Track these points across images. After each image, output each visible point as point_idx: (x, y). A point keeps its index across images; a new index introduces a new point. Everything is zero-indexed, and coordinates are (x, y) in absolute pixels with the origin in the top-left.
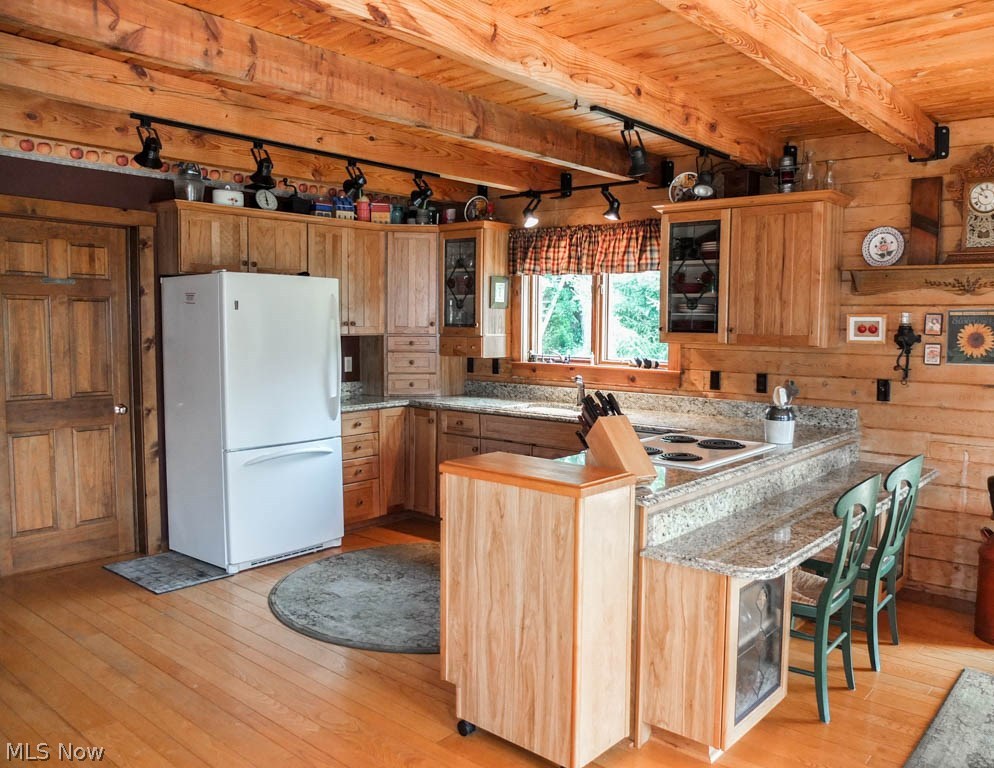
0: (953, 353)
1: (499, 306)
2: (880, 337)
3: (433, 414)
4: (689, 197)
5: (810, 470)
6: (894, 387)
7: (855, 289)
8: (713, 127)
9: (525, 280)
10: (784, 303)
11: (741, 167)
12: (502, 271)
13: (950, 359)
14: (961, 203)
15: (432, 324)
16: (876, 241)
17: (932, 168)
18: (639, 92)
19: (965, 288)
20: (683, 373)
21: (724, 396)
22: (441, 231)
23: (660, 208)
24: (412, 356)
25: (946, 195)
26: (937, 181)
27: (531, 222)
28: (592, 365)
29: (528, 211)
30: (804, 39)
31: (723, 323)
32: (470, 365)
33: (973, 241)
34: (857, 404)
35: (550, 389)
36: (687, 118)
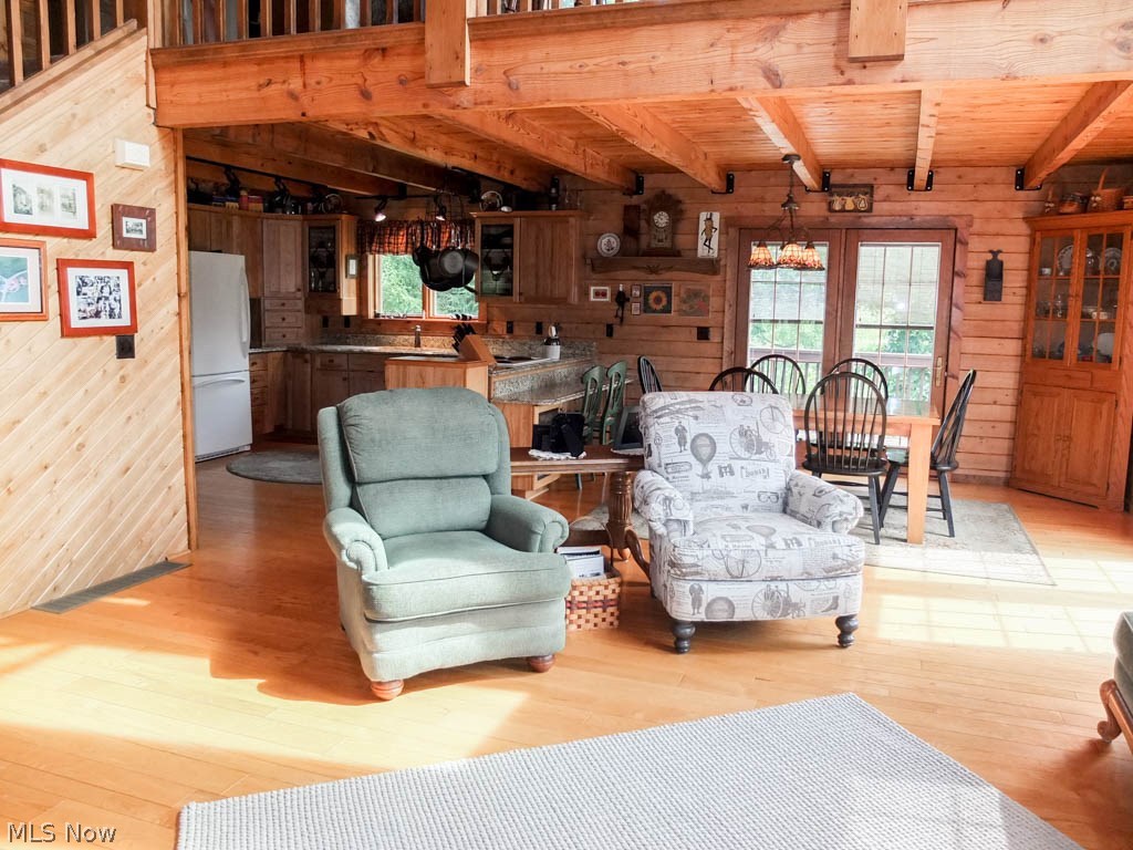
0: (646, 308)
1: (352, 276)
2: (608, 299)
3: (308, 356)
4: (493, 207)
5: (570, 374)
6: (616, 328)
7: (593, 269)
8: (512, 172)
9: (370, 258)
10: (553, 278)
11: (526, 192)
12: (353, 252)
13: (645, 311)
14: (650, 221)
15: (299, 290)
16: (605, 241)
17: (635, 200)
18: (476, 157)
19: (653, 271)
20: (488, 323)
21: (516, 337)
22: (304, 220)
23: (474, 214)
24: (285, 315)
25: (642, 216)
26: (637, 207)
27: (380, 218)
28: (424, 319)
29: (378, 211)
30: (565, 149)
31: (516, 289)
32: (325, 322)
33: (655, 244)
34: (596, 339)
35: (392, 338)
36: (499, 168)
